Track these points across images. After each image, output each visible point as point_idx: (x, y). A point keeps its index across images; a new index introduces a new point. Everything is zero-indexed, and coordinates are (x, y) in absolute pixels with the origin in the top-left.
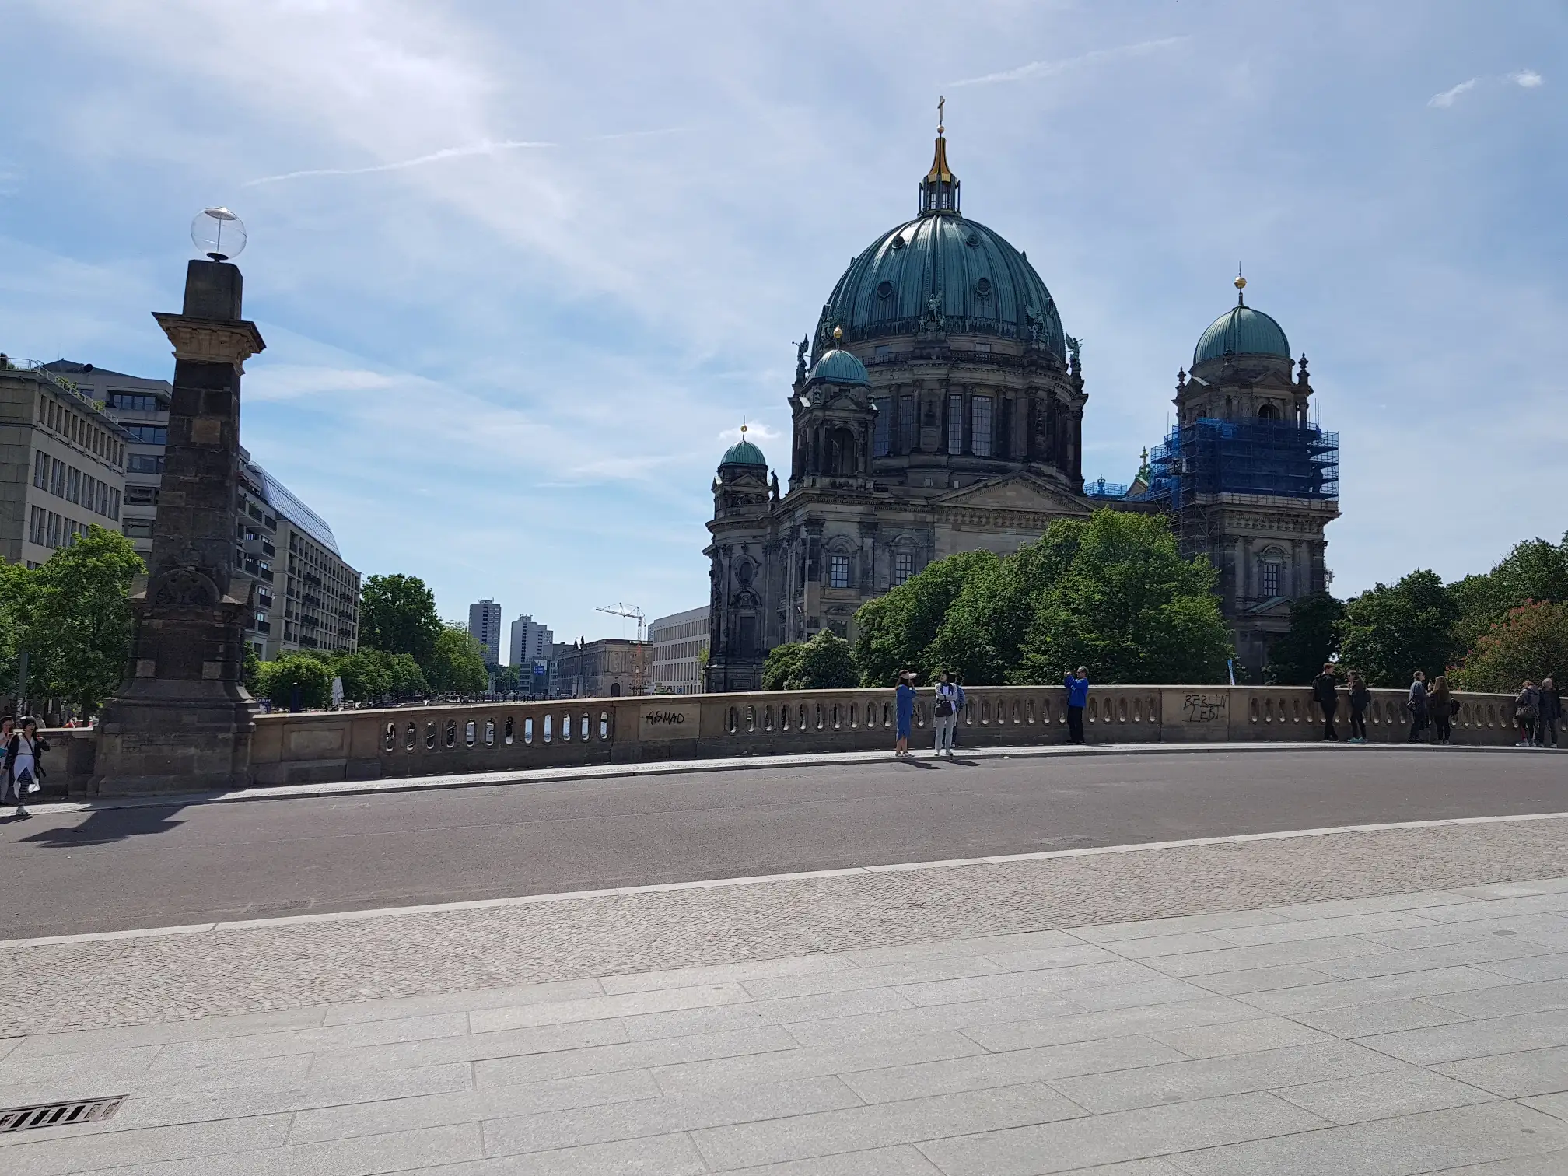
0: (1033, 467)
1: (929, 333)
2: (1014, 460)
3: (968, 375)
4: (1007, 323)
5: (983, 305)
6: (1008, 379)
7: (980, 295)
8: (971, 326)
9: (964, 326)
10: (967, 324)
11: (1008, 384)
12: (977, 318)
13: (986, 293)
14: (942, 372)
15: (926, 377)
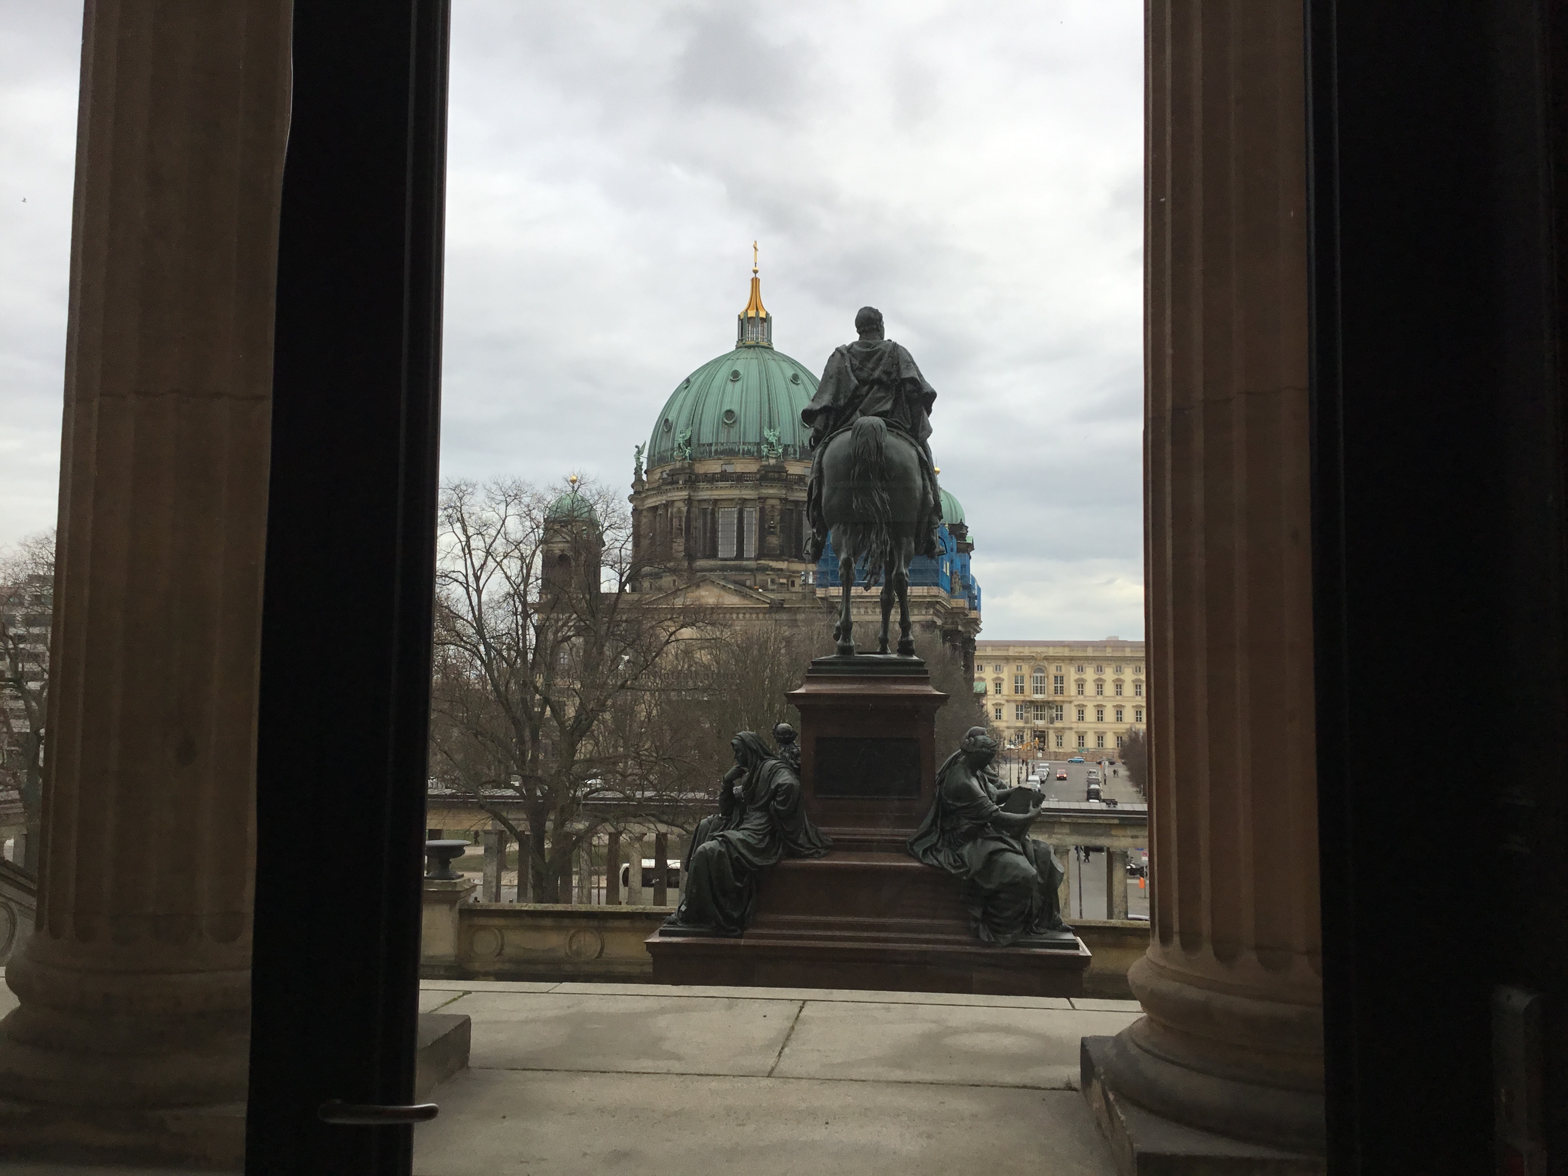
0: (760, 564)
1: (677, 462)
2: (748, 559)
3: (709, 493)
4: (749, 443)
5: (729, 432)
6: (744, 492)
7: (726, 424)
8: (716, 451)
9: (710, 452)
10: (713, 450)
11: (744, 497)
12: (722, 444)
13: (731, 422)
14: (684, 494)
15: (676, 498)
